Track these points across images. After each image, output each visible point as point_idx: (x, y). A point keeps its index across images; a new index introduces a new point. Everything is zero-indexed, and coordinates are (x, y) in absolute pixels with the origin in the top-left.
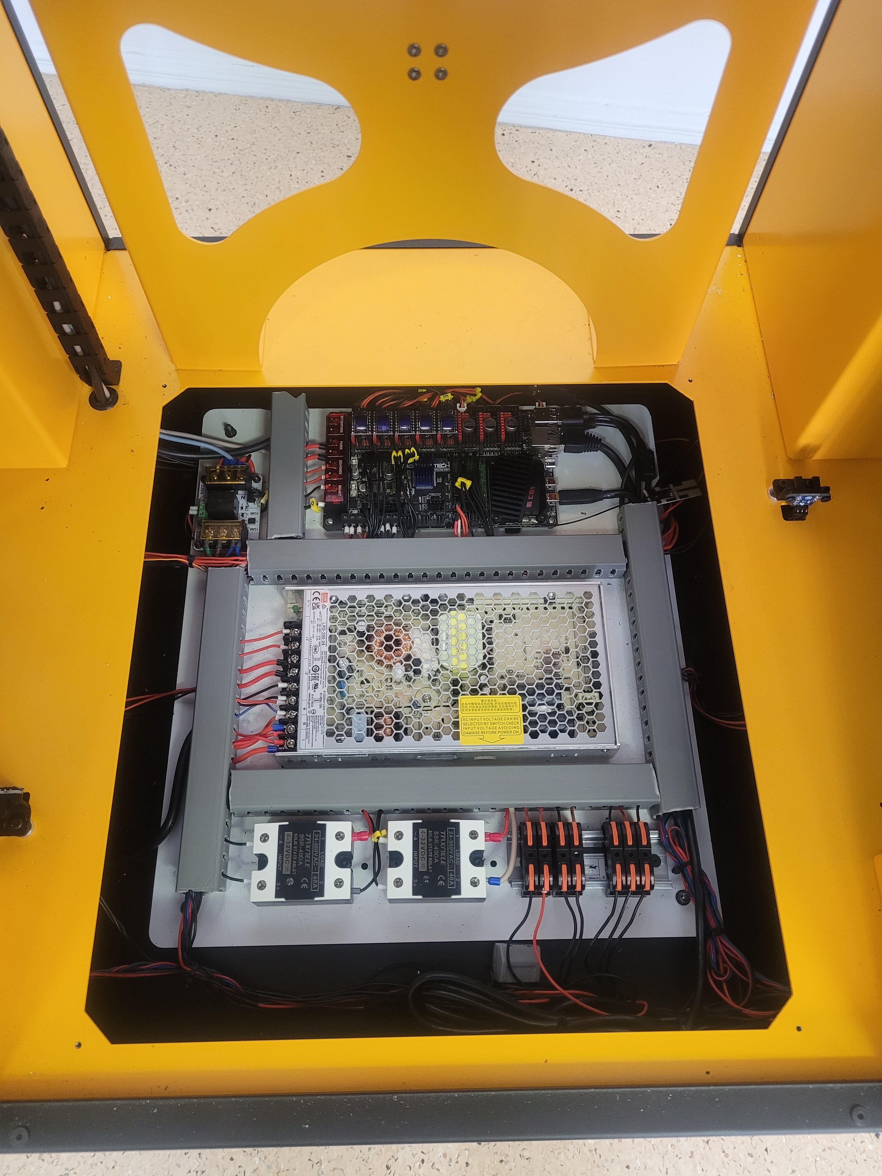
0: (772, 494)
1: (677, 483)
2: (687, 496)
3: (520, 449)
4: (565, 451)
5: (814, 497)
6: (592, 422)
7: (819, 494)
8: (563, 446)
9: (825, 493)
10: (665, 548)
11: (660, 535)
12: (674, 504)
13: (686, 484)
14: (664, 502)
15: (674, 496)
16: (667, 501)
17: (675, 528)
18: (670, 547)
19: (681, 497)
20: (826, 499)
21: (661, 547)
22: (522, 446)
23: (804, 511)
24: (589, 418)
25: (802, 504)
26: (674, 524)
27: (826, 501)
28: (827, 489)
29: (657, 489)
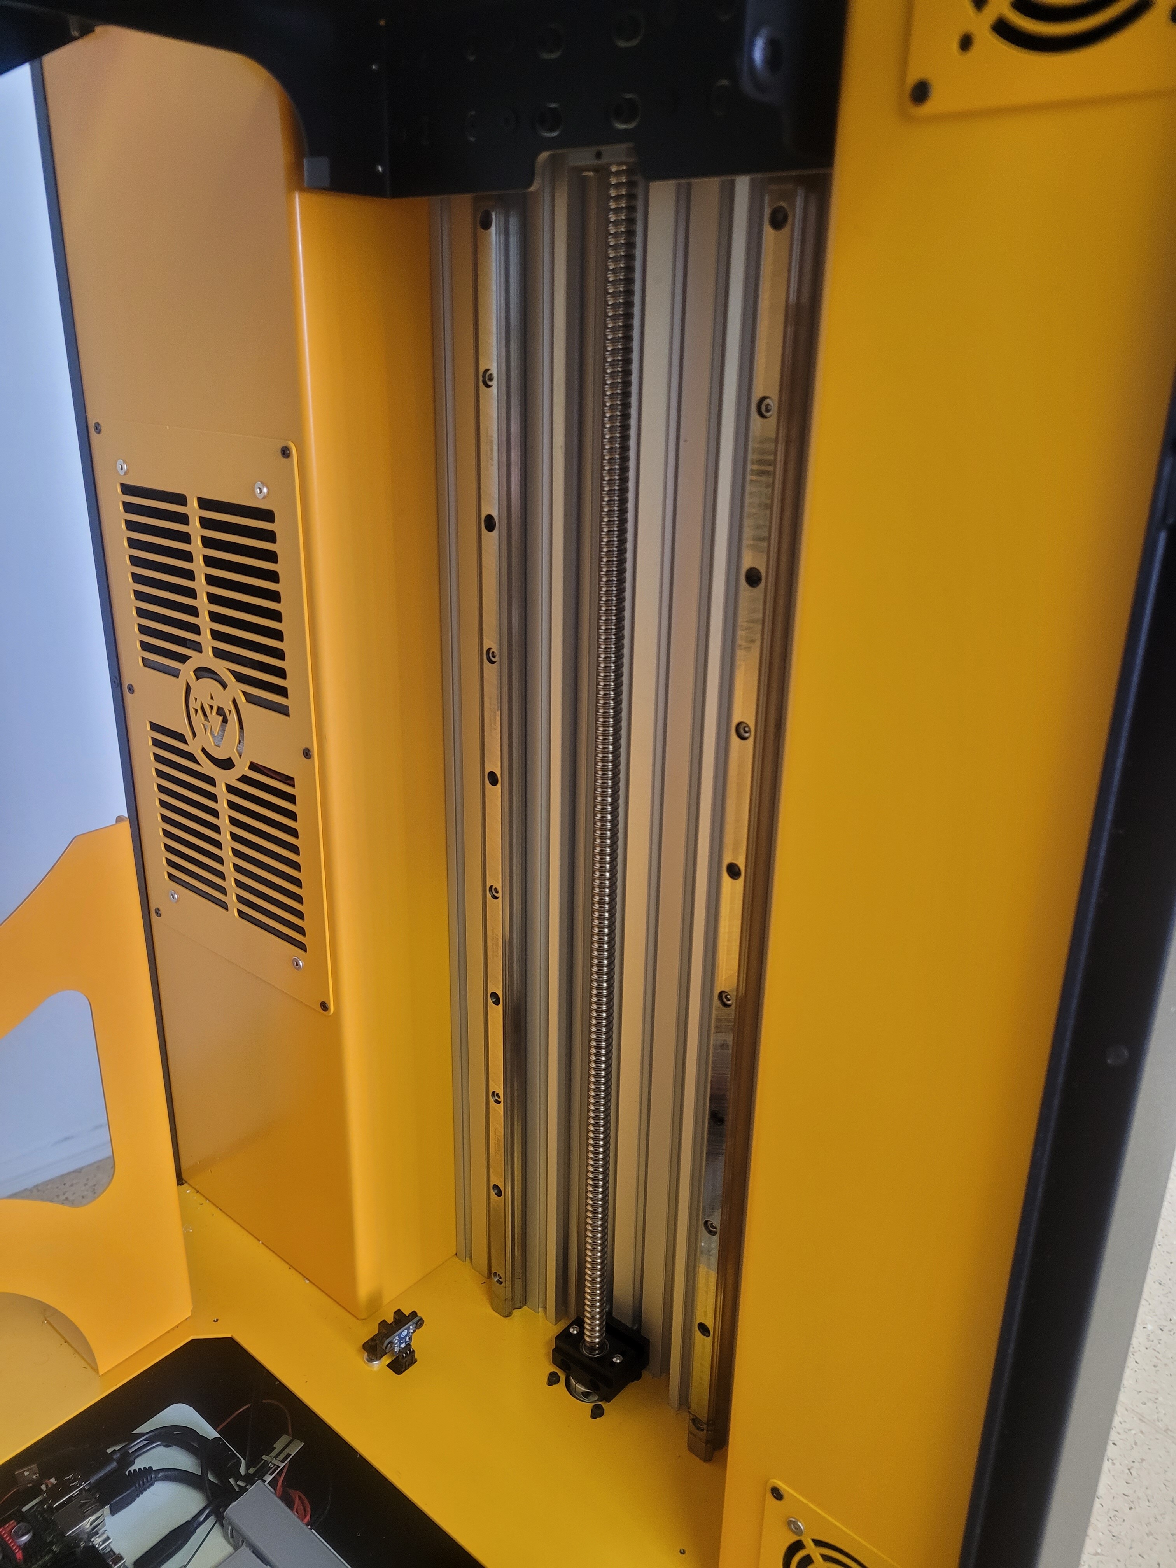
0: (371, 1360)
1: (269, 1450)
2: (289, 1455)
3: (51, 1555)
4: (113, 1512)
5: (408, 1329)
6: (127, 1459)
7: (411, 1323)
8: (107, 1507)
9: (415, 1319)
10: (304, 1522)
11: (289, 1511)
12: (280, 1473)
13: (279, 1445)
14: (268, 1478)
15: (275, 1465)
16: (271, 1474)
17: (300, 1498)
18: (308, 1517)
19: (283, 1461)
20: (420, 1323)
21: (300, 1523)
22: (51, 1551)
23: (410, 1351)
24: (121, 1455)
25: (403, 1345)
26: (296, 1494)
27: (421, 1325)
28: (414, 1314)
29: (252, 1471)
